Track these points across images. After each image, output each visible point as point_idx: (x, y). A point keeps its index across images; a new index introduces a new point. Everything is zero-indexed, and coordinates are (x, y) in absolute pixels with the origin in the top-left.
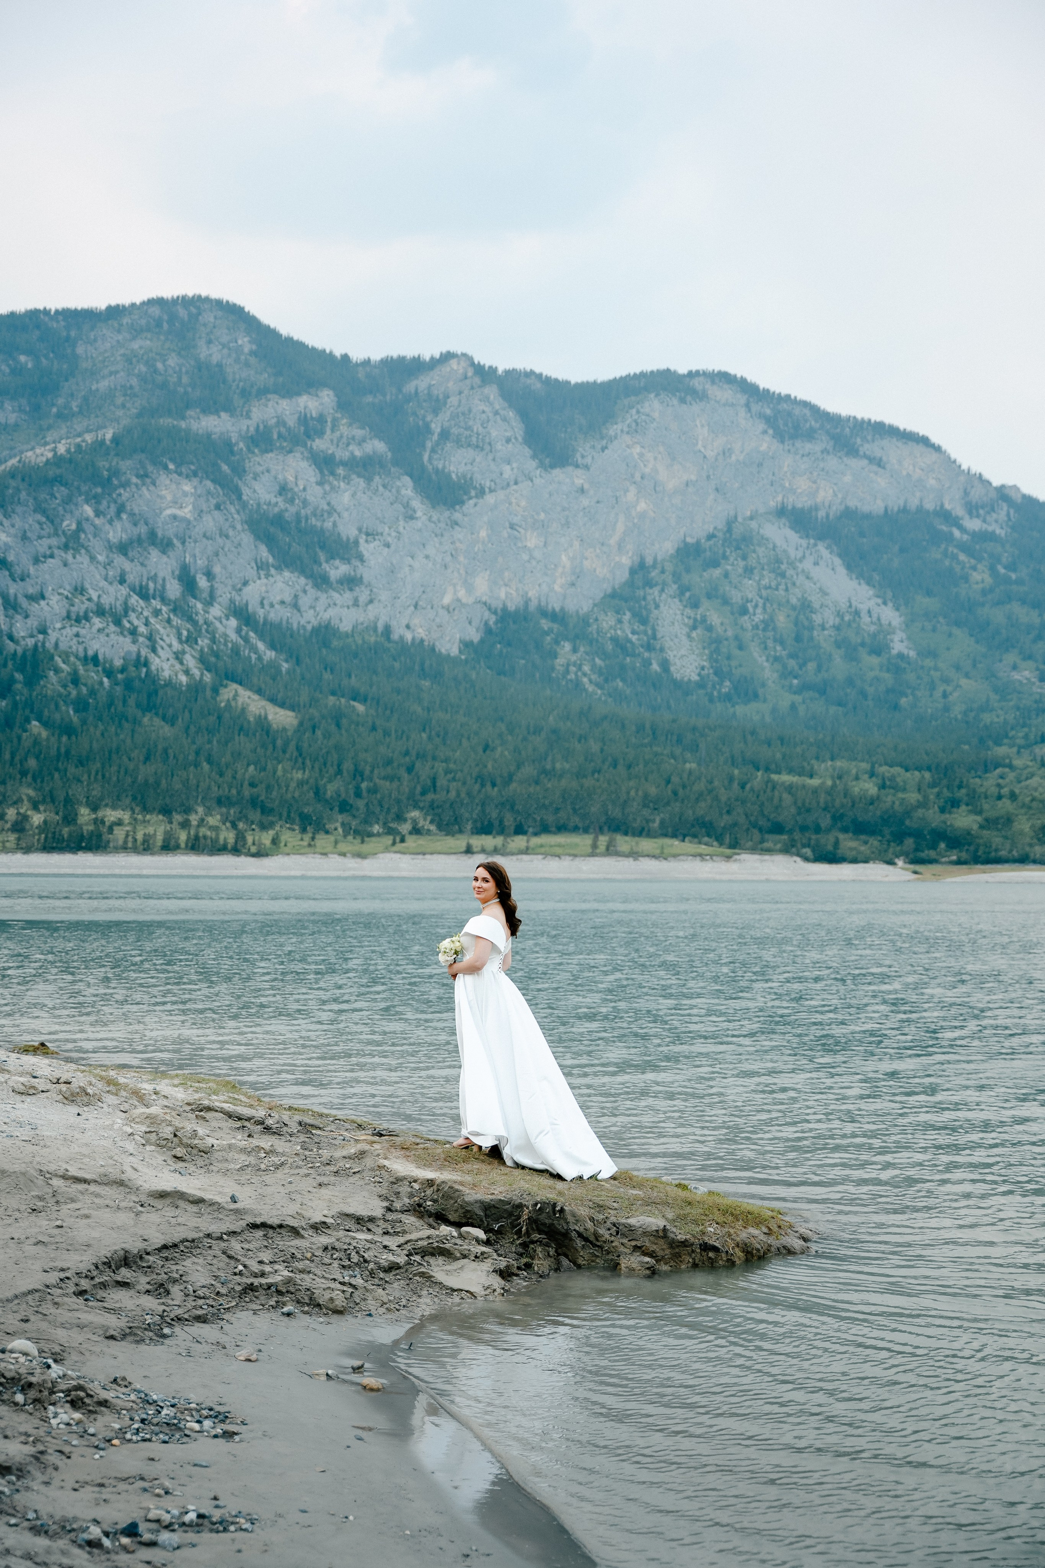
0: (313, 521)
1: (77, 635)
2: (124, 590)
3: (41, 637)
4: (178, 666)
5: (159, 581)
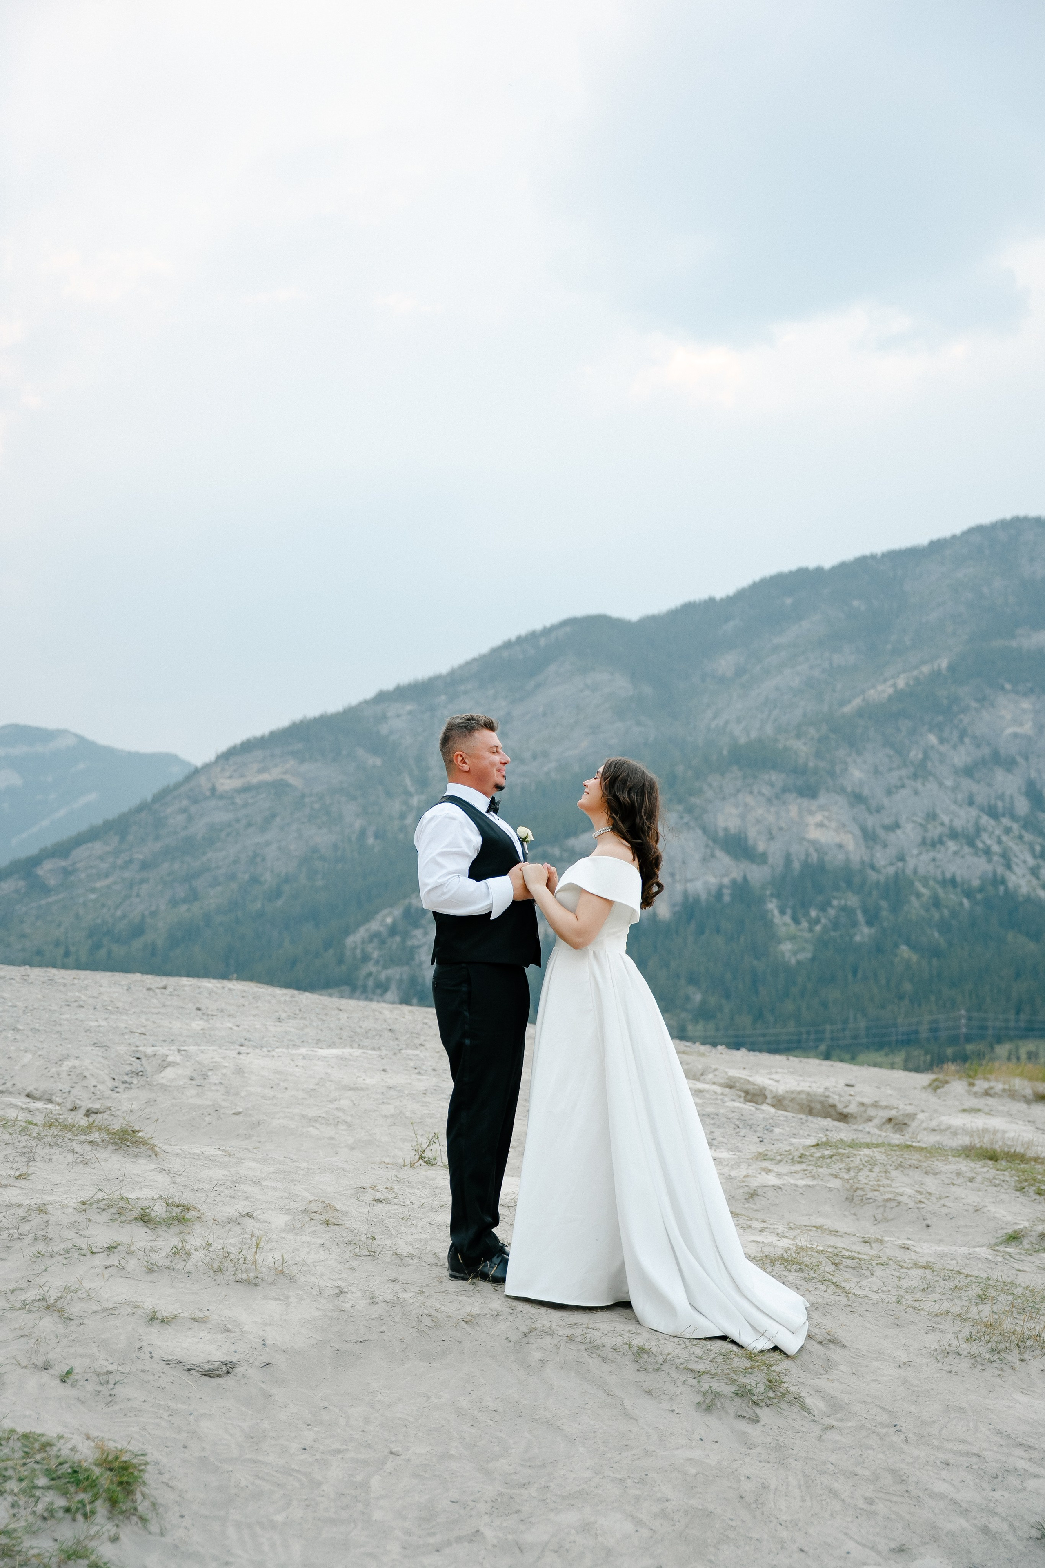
1: (934, 860)
2: (974, 812)
3: (900, 864)
4: (1035, 882)
5: (1008, 799)
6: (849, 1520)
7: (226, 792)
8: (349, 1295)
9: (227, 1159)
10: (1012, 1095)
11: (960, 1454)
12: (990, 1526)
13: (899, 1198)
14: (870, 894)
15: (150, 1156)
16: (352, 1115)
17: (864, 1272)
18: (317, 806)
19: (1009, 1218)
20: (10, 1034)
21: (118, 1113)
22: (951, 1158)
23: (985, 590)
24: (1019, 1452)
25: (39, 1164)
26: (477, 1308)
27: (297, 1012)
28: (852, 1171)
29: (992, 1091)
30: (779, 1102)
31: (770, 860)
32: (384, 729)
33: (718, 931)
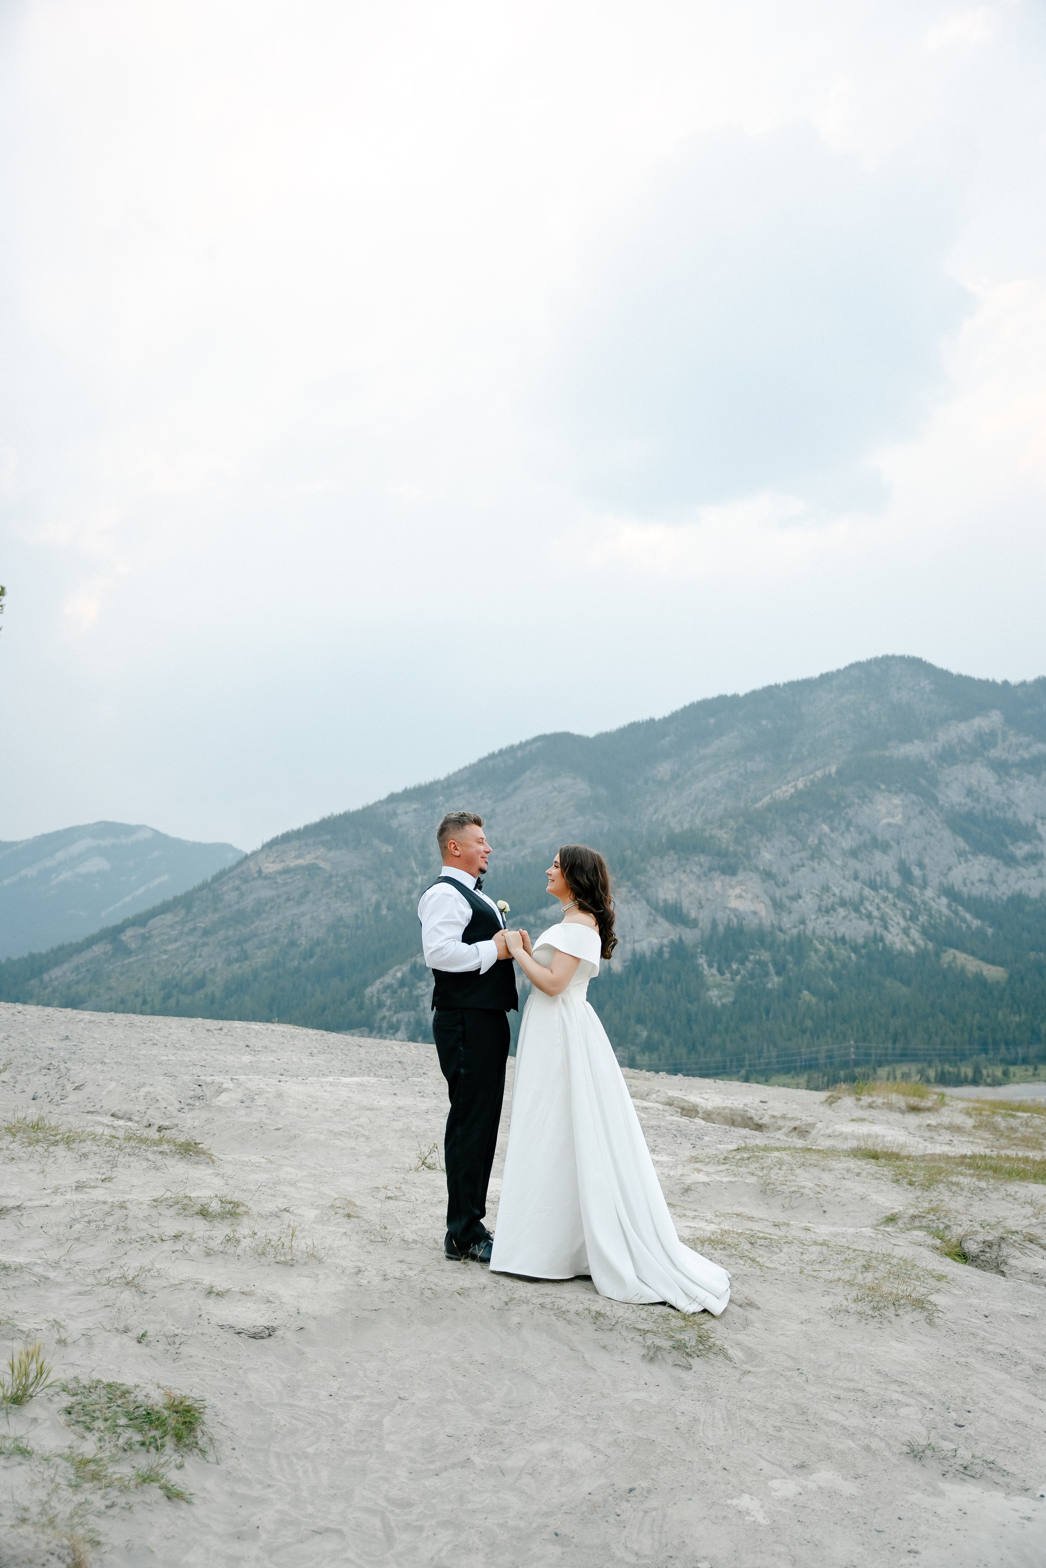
0: (997, 813)
1: (828, 923)
2: (858, 885)
3: (802, 927)
4: (906, 939)
5: (885, 875)
6: (762, 1444)
7: (270, 874)
8: (366, 1273)
9: (269, 1165)
10: (890, 1107)
11: (848, 1390)
12: (871, 1445)
13: (802, 1190)
14: (779, 951)
15: (208, 1163)
16: (369, 1130)
17: (774, 1249)
18: (342, 884)
19: (888, 1204)
20: (99, 1067)
21: (183, 1129)
22: (842, 1158)
23: (864, 712)
24: (894, 1387)
25: (120, 1170)
26: (468, 1283)
27: (326, 1048)
28: (765, 1170)
29: (874, 1105)
30: (708, 1116)
31: (700, 925)
32: (395, 823)
33: (660, 981)
